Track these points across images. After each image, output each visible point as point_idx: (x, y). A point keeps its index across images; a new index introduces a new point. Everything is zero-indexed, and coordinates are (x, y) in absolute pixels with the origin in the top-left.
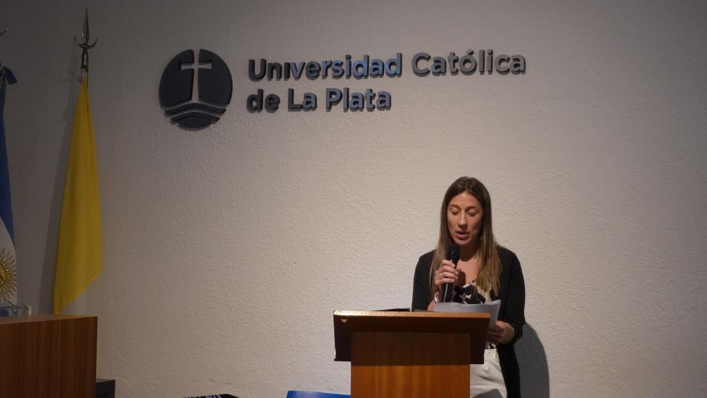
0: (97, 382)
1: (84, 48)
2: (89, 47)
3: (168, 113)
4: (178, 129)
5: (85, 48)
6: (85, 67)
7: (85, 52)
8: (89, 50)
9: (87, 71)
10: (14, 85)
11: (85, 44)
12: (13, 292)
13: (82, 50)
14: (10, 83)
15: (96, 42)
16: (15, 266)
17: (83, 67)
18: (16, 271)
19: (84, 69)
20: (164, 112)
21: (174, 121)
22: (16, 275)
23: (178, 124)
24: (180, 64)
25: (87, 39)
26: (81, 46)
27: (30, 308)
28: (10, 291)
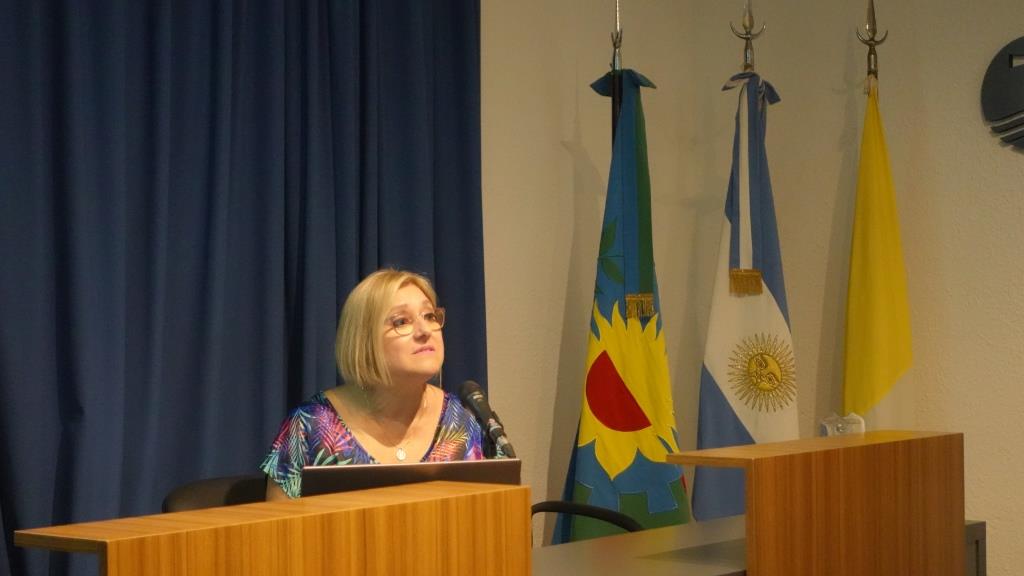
0: (967, 523)
1: (870, 45)
2: (878, 43)
3: (996, 131)
4: (1012, 152)
5: (872, 44)
6: (873, 72)
7: (872, 51)
8: (877, 48)
9: (876, 77)
10: (776, 104)
11: (872, 39)
12: (792, 396)
13: (868, 48)
14: (771, 103)
15: (886, 34)
16: (792, 359)
17: (870, 73)
18: (793, 366)
19: (872, 76)
20: (990, 129)
21: (1007, 141)
22: (794, 373)
23: (1012, 146)
24: (1011, 58)
25: (874, 31)
26: (866, 42)
27: (863, 421)
28: (788, 395)
